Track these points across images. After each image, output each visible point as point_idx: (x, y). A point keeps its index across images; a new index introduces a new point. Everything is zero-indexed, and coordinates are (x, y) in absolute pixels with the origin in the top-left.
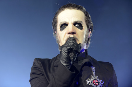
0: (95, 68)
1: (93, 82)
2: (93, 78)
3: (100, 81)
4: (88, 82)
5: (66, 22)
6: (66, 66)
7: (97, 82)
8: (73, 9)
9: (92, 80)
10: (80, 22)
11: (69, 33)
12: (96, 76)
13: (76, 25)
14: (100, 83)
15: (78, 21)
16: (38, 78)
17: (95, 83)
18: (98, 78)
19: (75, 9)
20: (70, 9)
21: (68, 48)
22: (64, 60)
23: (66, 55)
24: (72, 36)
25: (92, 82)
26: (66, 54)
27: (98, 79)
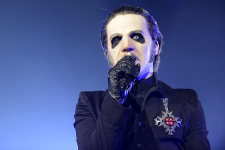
0: (168, 99)
1: (165, 121)
2: (165, 114)
3: (176, 119)
4: (158, 122)
5: (118, 34)
6: (117, 98)
7: (171, 121)
8: (128, 13)
9: (164, 118)
10: (139, 32)
11: (124, 50)
12: (169, 112)
13: (135, 38)
14: (176, 122)
15: (136, 31)
16: (84, 121)
17: (167, 123)
18: (172, 115)
19: (130, 13)
20: (124, 14)
21: (118, 71)
22: (113, 91)
23: (116, 83)
24: (129, 54)
25: (163, 121)
26: (116, 81)
27: (173, 117)
